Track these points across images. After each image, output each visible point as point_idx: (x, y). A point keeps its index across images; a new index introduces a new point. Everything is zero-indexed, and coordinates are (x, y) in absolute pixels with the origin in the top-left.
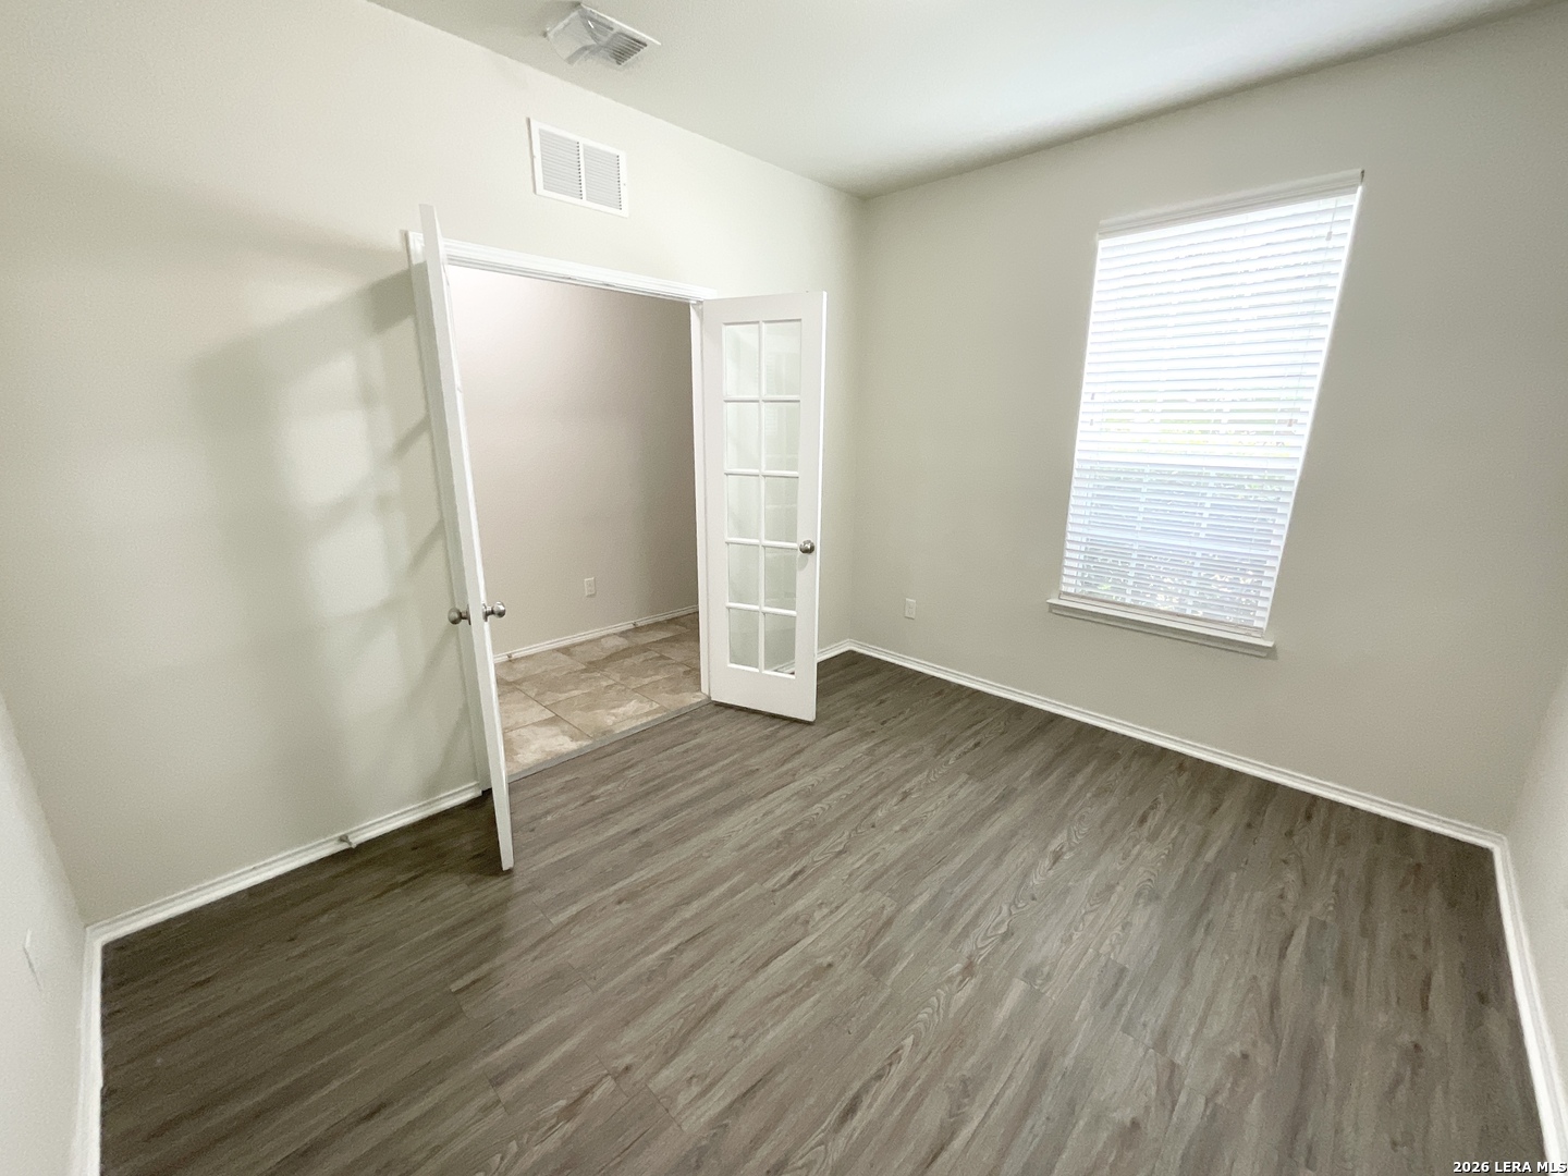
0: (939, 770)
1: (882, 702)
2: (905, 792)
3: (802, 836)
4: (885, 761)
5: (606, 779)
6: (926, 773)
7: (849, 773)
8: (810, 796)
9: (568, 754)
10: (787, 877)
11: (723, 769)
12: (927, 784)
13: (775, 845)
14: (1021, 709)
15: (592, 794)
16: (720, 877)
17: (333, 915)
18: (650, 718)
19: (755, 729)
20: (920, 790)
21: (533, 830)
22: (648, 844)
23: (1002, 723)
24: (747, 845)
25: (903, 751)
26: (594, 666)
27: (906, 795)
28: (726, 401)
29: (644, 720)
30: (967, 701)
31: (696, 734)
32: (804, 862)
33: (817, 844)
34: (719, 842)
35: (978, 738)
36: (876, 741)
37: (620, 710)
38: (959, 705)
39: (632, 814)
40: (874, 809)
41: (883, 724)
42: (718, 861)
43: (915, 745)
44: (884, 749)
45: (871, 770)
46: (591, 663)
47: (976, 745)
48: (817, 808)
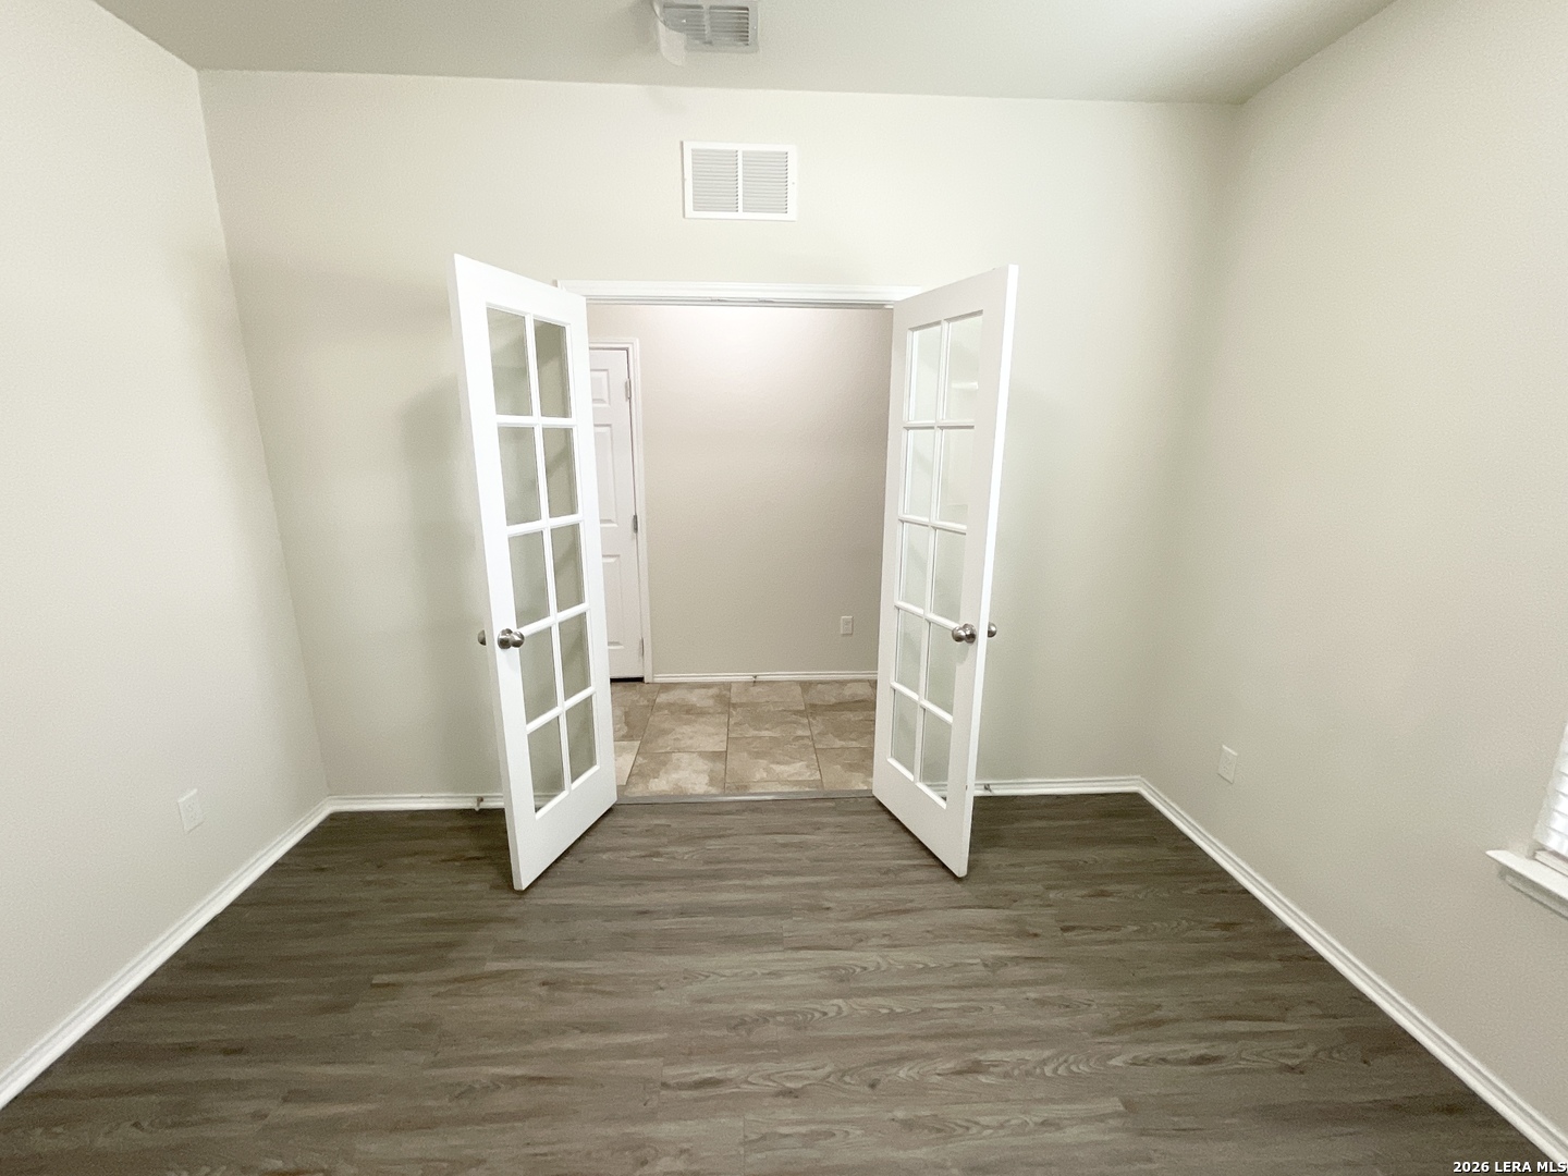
0: (1076, 1062)
1: (1103, 894)
2: (978, 1062)
3: (773, 1032)
4: (1002, 993)
5: (688, 839)
6: (1047, 1053)
7: (929, 980)
8: (844, 981)
9: (691, 796)
10: (696, 1078)
11: (794, 886)
12: (1028, 1074)
13: (733, 1022)
14: (1398, 1042)
15: (660, 849)
16: (643, 1022)
17: (412, 860)
18: (795, 789)
19: (886, 852)
20: (1006, 1075)
21: (581, 862)
22: (633, 935)
23: (1311, 1048)
24: (709, 1001)
25: (1051, 992)
26: (813, 710)
27: (976, 1068)
28: (908, 429)
29: (786, 789)
30: (1278, 966)
31: (818, 827)
32: (734, 1072)
33: (777, 1058)
34: (690, 976)
35: (1222, 1048)
36: (1027, 952)
37: (778, 768)
38: (1243, 967)
39: (664, 891)
40: (901, 1059)
41: (1065, 929)
42: (665, 1002)
43: (1078, 994)
44: (1023, 972)
45: (965, 994)
46: (813, 706)
47: (1201, 1060)
48: (832, 1005)
